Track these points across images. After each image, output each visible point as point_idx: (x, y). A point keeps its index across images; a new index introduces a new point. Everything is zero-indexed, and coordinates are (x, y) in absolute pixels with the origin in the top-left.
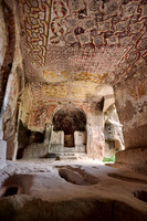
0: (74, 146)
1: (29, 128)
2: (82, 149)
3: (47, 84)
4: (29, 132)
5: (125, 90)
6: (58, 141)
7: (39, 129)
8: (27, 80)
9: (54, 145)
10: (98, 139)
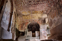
0: (35, 37)
1: (19, 30)
2: (38, 38)
3: (24, 15)
4: (19, 32)
5: (50, 16)
6: (29, 35)
7: (23, 31)
8: (18, 15)
9: (28, 36)
10: (44, 34)
